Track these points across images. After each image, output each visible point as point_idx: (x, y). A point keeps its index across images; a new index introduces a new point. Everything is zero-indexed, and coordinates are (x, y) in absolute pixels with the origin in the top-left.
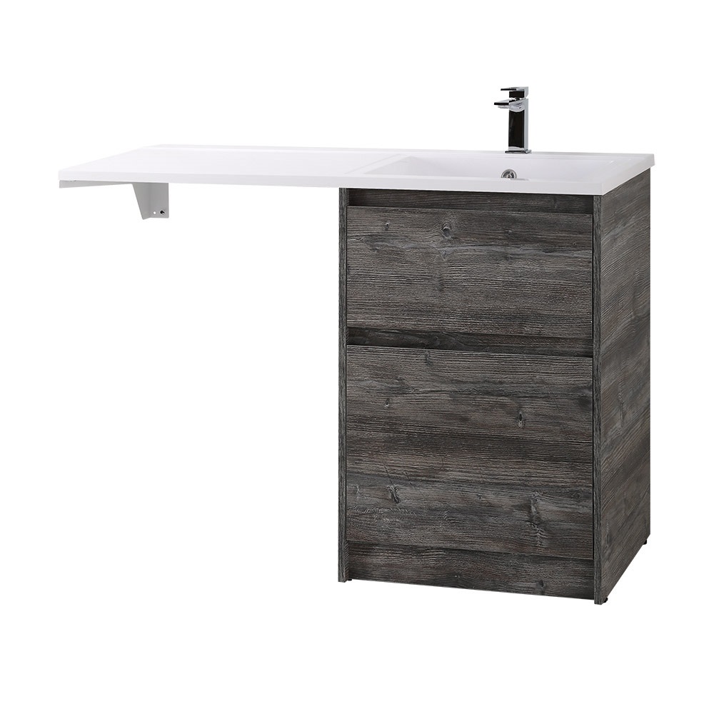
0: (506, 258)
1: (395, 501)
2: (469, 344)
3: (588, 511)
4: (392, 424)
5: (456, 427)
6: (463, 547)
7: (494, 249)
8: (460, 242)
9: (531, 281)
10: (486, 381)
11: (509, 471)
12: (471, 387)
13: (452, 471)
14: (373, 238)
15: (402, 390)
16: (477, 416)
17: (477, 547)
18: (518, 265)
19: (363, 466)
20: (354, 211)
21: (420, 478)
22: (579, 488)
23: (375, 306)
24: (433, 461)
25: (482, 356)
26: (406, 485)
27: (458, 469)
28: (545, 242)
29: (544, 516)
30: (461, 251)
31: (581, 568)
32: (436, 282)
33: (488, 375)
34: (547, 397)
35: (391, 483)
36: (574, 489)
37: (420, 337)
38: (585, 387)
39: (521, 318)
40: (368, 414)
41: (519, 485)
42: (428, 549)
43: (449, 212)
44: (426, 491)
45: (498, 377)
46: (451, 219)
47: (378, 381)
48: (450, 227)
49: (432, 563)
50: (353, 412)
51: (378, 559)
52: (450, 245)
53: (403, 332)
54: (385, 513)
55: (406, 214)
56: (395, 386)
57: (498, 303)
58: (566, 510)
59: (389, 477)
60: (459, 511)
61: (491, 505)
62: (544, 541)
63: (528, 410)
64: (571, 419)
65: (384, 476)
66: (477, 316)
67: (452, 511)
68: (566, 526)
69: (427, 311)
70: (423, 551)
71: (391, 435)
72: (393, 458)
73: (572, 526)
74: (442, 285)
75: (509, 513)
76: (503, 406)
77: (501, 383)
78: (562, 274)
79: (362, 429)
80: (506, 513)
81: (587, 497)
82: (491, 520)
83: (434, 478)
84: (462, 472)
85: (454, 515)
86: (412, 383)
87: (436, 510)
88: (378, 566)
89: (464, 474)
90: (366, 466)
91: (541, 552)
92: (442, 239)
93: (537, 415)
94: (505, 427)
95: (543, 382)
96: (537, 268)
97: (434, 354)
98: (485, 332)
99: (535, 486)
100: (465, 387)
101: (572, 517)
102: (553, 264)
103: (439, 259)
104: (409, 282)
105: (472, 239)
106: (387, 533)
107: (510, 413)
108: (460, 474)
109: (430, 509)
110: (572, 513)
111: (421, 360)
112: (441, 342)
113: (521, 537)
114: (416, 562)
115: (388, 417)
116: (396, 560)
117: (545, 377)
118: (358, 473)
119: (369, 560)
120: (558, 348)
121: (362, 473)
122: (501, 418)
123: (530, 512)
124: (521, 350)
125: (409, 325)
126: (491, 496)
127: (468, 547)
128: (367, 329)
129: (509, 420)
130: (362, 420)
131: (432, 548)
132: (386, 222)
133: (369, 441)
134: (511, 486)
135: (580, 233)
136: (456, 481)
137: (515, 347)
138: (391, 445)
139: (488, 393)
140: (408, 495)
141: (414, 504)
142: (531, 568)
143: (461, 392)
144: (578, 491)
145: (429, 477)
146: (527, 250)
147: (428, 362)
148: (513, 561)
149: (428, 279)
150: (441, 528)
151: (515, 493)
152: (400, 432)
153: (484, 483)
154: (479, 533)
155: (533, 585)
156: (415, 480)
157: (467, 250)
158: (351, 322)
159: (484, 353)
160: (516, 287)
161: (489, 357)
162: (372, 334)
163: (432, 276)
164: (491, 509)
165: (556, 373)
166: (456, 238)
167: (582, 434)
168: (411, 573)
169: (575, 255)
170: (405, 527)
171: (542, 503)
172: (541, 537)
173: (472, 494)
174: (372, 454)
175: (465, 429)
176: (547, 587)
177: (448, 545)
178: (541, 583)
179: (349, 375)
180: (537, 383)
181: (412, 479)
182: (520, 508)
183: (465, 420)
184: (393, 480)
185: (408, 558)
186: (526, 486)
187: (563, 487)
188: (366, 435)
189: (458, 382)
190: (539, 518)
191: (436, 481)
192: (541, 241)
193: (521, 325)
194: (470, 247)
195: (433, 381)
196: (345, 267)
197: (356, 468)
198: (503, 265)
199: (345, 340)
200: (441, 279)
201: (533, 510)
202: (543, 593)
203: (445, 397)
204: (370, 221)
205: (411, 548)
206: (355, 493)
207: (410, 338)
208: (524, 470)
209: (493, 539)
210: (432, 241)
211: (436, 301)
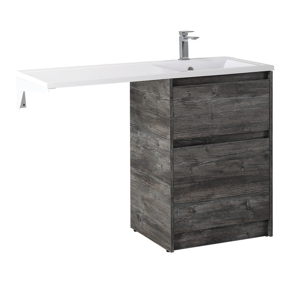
0: (237, 101)
1: (194, 212)
2: (220, 140)
3: (267, 200)
4: (192, 179)
5: (218, 176)
6: (221, 225)
7: (233, 98)
8: (219, 97)
9: (247, 109)
10: (230, 154)
11: (238, 190)
12: (224, 157)
13: (216, 194)
14: (184, 100)
15: (196, 164)
16: (226, 170)
17: (226, 224)
18: (242, 104)
19: (180, 200)
20: (176, 89)
21: (204, 200)
22: (264, 192)
23: (185, 129)
24: (209, 192)
25: (228, 144)
26: (198, 204)
27: (219, 193)
28: (252, 93)
29: (252, 206)
30: (219, 101)
31: (262, 224)
32: (210, 115)
33: (230, 152)
34: (253, 157)
35: (193, 205)
36: (263, 192)
37: (201, 140)
38: (267, 150)
39: (243, 125)
40: (183, 177)
41: (242, 195)
42: (204, 230)
43: (215, 85)
44: (206, 205)
45: (234, 152)
46: (216, 87)
47: (187, 162)
48: (216, 91)
49: (206, 236)
50: (177, 177)
51: (184, 239)
52: (215, 99)
53: (194, 139)
54: (190, 218)
55: (198, 88)
56: (193, 163)
57: (234, 121)
58: (260, 201)
59: (191, 202)
60: (219, 211)
61: (232, 206)
62: (252, 216)
63: (246, 163)
64: (262, 164)
65: (189, 203)
66: (226, 127)
67: (216, 211)
68: (260, 208)
69: (206, 128)
70: (202, 232)
71: (192, 184)
72: (193, 194)
73: (262, 207)
74: (212, 116)
75: (239, 207)
76: (236, 163)
77: (235, 154)
78: (258, 105)
79: (180, 184)
80: (237, 208)
81: (267, 195)
82: (232, 212)
83: (210, 199)
84: (220, 194)
85: (218, 213)
86: (201, 160)
87: (210, 212)
88: (184, 242)
89: (221, 195)
90: (182, 200)
91: (250, 221)
92: (212, 96)
93: (249, 165)
94: (237, 172)
95: (251, 151)
96: (249, 104)
97: (209, 146)
98: (229, 133)
99: (248, 194)
100: (221, 158)
101: (262, 204)
102: (255, 102)
103: (211, 105)
104: (199, 117)
105: (224, 95)
106: (191, 226)
107: (239, 166)
108: (220, 195)
109: (208, 213)
110: (262, 202)
111: (204, 150)
112: (209, 141)
113: (243, 216)
114: (199, 237)
115: (191, 177)
116: (191, 238)
117: (252, 149)
118: (179, 203)
119: (180, 240)
120: (254, 136)
121: (180, 203)
122: (236, 168)
123: (246, 205)
124: (240, 139)
125: (199, 135)
126: (232, 202)
127: (223, 225)
128: (179, 140)
129: (238, 169)
130: (180, 180)
131: (206, 229)
132: (189, 92)
133: (183, 189)
134: (239, 196)
135: (265, 87)
136: (218, 199)
137: (238, 138)
138: (192, 189)
139: (231, 159)
140: (199, 209)
141: (201, 212)
142: (244, 229)
143: (220, 161)
144: (264, 193)
145: (207, 199)
146: (245, 97)
147: (207, 150)
148: (237, 227)
149: (207, 114)
150: (212, 219)
151: (241, 199)
152: (196, 182)
153: (229, 197)
154: (227, 218)
155: (244, 235)
156: (202, 201)
157: (223, 100)
158: (175, 138)
159: (229, 143)
160: (241, 113)
161: (231, 144)
162: (181, 142)
163: (208, 113)
164: (232, 207)
165: (256, 146)
166: (218, 95)
167: (266, 169)
168: (197, 242)
169: (263, 97)
170: (198, 222)
171: (251, 200)
172: (251, 215)
173: (224, 203)
174: (185, 194)
175: (222, 176)
176: (250, 235)
177: (215, 226)
178: (248, 234)
179: (175, 161)
180: (249, 152)
181: (201, 201)
182: (243, 204)
183: (221, 172)
184: (193, 203)
185: (196, 236)
186: (245, 195)
187: (259, 192)
188: (182, 186)
189: (219, 156)
190: (250, 207)
191: (210, 200)
192: (251, 93)
193: (243, 129)
194: (223, 99)
195: (209, 158)
196: (172, 114)
197: (178, 201)
198: (236, 105)
199: (173, 146)
200: (212, 114)
201: (248, 204)
202: (248, 238)
203: (214, 164)
204: (182, 92)
205: (197, 231)
206: (177, 212)
207: (197, 141)
208: (244, 189)
209: (233, 220)
210: (208, 98)
211: (210, 123)
